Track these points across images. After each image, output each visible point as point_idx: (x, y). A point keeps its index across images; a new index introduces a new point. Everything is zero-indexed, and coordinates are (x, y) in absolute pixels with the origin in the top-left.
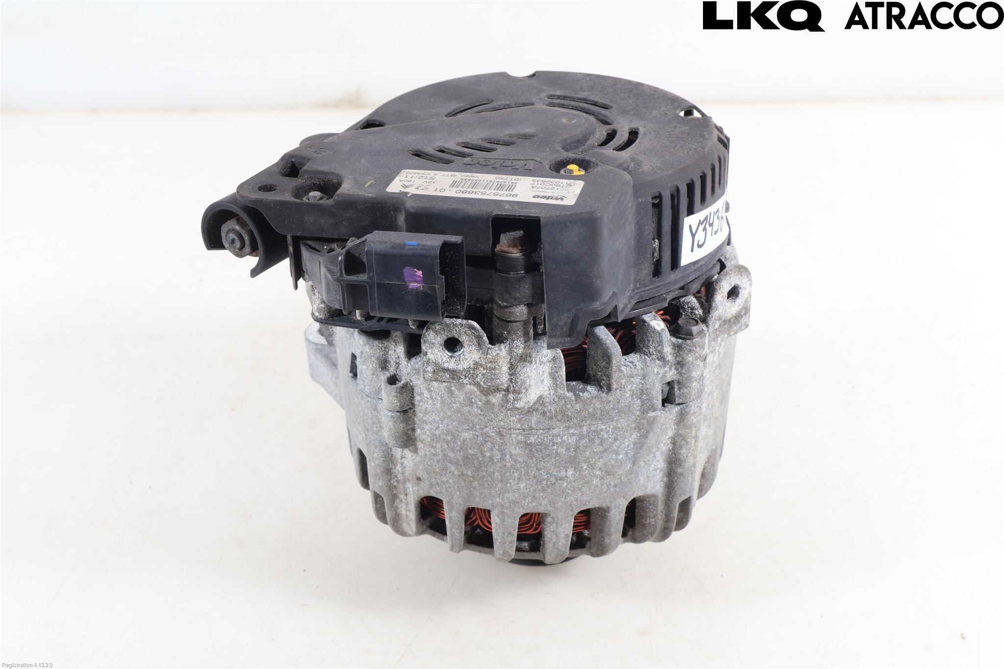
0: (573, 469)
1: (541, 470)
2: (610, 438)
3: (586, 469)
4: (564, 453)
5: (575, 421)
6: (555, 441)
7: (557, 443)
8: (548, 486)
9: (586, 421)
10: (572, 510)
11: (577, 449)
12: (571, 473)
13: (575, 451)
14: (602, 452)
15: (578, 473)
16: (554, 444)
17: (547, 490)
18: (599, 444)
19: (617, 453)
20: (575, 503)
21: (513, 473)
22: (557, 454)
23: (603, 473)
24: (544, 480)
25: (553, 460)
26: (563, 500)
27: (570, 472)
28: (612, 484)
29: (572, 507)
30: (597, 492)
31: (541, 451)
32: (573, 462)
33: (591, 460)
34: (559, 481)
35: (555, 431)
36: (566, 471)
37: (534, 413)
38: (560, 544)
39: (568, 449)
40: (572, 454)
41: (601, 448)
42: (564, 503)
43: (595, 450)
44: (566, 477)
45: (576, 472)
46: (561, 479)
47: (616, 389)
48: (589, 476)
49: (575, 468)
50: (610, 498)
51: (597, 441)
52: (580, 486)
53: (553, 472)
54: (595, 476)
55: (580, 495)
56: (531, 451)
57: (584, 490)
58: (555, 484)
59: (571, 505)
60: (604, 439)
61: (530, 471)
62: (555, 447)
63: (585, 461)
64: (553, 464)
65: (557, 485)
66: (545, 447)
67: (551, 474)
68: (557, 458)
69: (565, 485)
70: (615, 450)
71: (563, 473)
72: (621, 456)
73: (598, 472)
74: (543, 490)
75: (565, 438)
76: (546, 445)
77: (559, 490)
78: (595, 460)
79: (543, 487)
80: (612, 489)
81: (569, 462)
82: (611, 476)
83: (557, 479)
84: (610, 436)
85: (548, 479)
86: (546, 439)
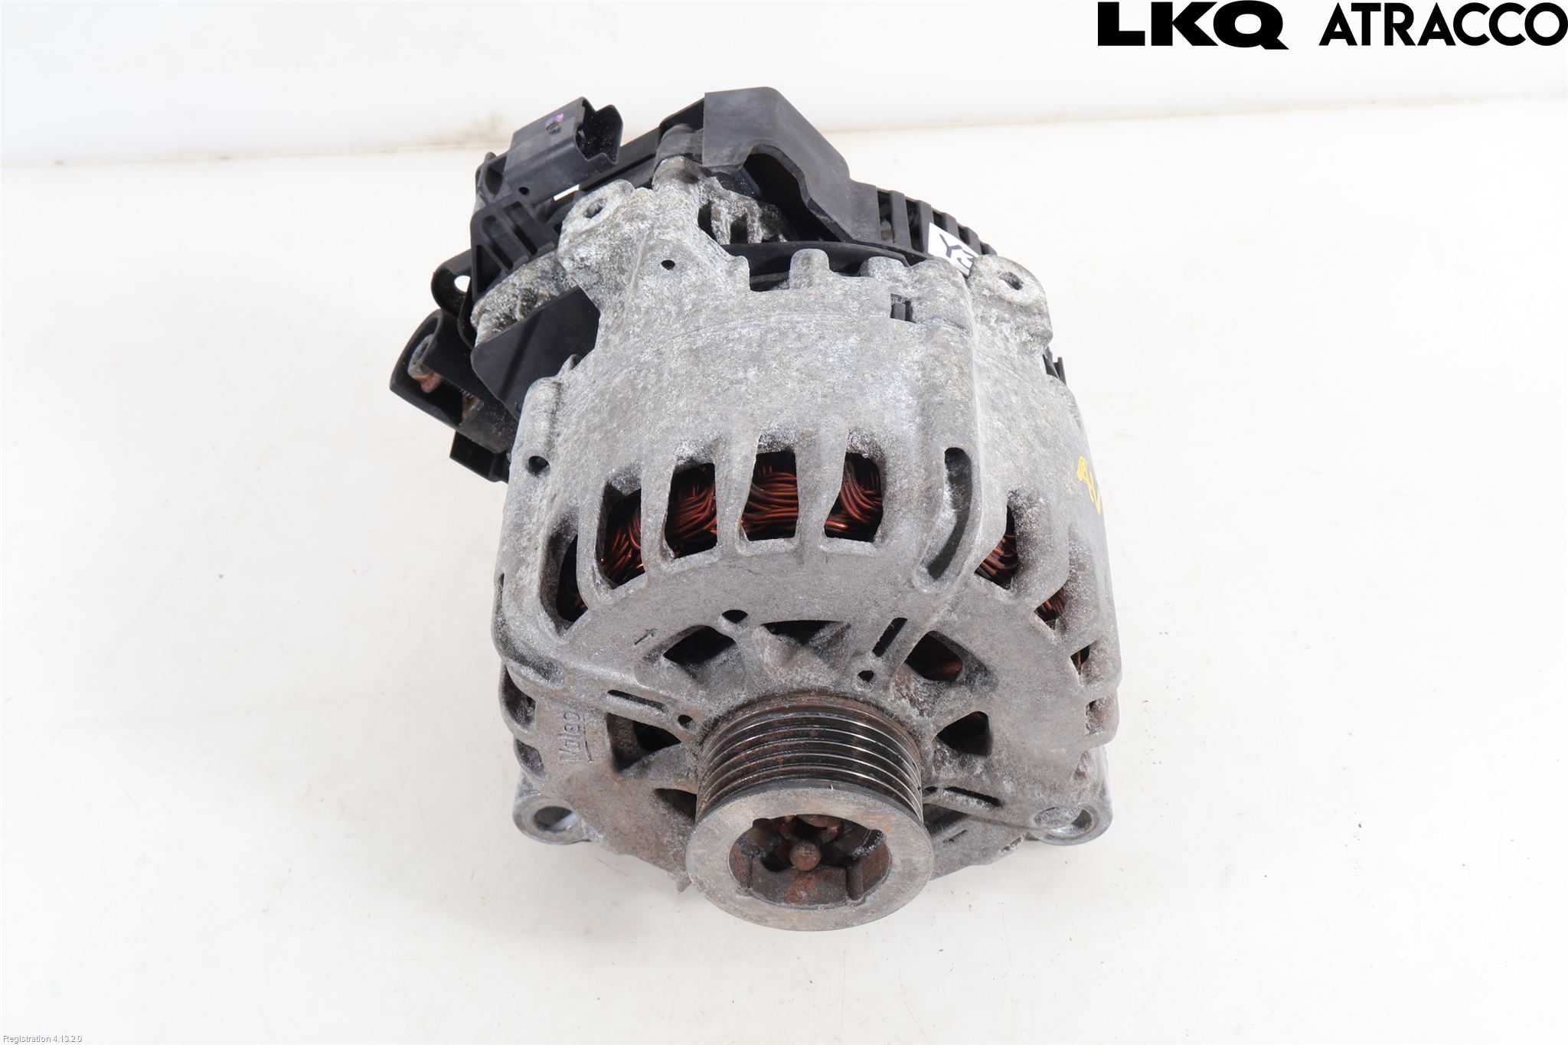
0: (756, 368)
1: (709, 376)
2: (812, 334)
3: (775, 368)
4: (743, 349)
5: (759, 311)
6: (730, 337)
7: (733, 340)
8: (718, 394)
9: (774, 311)
10: (754, 421)
11: (762, 343)
12: (754, 373)
13: (759, 346)
14: (800, 349)
15: (763, 373)
16: (729, 341)
17: (717, 400)
18: (794, 340)
19: (825, 355)
20: (758, 412)
21: (671, 392)
22: (733, 351)
23: (804, 376)
24: (713, 387)
25: (727, 360)
26: (740, 409)
27: (752, 372)
28: (820, 392)
29: (754, 418)
30: (795, 399)
31: (710, 353)
32: (756, 359)
33: (783, 357)
34: (734, 385)
35: (732, 324)
36: (746, 371)
37: (703, 310)
38: (734, 471)
39: (749, 345)
40: (755, 349)
41: (799, 345)
42: (742, 413)
43: (790, 346)
44: (745, 378)
45: (761, 372)
46: (739, 382)
47: (819, 284)
48: (781, 377)
49: (758, 366)
50: (817, 411)
51: (793, 336)
52: (767, 390)
53: (726, 375)
54: (791, 377)
55: (767, 400)
56: (696, 357)
57: (773, 395)
58: (728, 389)
59: (752, 414)
60: (803, 335)
61: (693, 382)
62: (731, 345)
63: (774, 359)
64: (726, 366)
65: (732, 392)
66: (716, 348)
67: (723, 379)
68: (732, 357)
69: (743, 388)
70: (821, 350)
71: (741, 375)
72: (831, 360)
73: (794, 373)
74: (712, 400)
75: (744, 331)
76: (717, 344)
77: (735, 397)
78: (790, 357)
79: (711, 398)
80: (819, 399)
81: (749, 360)
82: (817, 382)
83: (731, 383)
84: (812, 332)
85: (719, 385)
86: (717, 338)
